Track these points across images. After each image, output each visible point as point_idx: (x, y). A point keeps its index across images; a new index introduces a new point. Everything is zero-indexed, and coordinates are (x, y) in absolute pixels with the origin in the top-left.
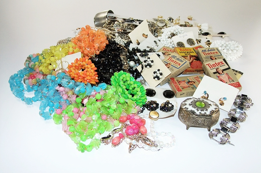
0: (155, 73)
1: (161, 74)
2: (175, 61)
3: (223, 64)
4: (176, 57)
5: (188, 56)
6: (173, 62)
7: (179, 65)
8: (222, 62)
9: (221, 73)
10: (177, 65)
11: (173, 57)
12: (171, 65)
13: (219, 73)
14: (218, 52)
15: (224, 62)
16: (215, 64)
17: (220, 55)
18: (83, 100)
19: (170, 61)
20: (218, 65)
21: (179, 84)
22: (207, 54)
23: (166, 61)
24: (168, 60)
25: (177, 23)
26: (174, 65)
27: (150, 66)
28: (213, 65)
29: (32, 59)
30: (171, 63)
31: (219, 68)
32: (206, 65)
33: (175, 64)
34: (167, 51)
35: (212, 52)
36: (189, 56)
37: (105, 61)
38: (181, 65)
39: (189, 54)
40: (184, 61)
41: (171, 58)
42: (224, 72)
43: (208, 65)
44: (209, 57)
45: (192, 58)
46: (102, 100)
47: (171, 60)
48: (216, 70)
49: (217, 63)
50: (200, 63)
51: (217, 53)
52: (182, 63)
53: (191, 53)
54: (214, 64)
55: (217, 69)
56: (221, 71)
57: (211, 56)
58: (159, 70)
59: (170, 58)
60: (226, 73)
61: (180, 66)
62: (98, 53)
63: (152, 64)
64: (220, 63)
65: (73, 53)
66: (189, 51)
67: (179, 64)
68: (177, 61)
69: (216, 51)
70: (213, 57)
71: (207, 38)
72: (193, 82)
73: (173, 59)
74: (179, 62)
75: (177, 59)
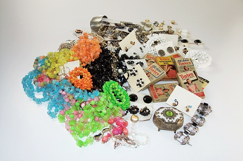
0: (138, 81)
1: (143, 83)
2: (155, 71)
3: (193, 75)
4: (156, 67)
5: (166, 65)
6: (153, 71)
7: (158, 75)
8: (192, 74)
9: (191, 84)
10: (156, 74)
11: (153, 67)
12: (152, 74)
13: (189, 84)
14: (191, 63)
15: (193, 74)
16: (187, 76)
17: (193, 65)
18: (81, 104)
19: (151, 70)
20: (189, 76)
21: (157, 92)
22: (182, 64)
23: (148, 70)
24: (150, 69)
25: (161, 29)
26: (154, 75)
27: (135, 75)
28: (184, 76)
29: (39, 61)
30: (151, 73)
31: (189, 79)
32: (179, 76)
33: (154, 73)
34: (150, 59)
35: (186, 62)
36: (167, 65)
37: (98, 69)
38: (159, 75)
39: (167, 63)
40: (162, 71)
41: (152, 68)
42: (193, 82)
43: (181, 75)
44: (183, 67)
45: (169, 67)
46: (96, 105)
47: (152, 70)
48: (187, 80)
49: (188, 74)
50: (176, 72)
51: (190, 63)
52: (160, 73)
53: (168, 62)
54: (186, 75)
55: (188, 80)
56: (190, 82)
57: (185, 66)
58: (141, 79)
59: (151, 67)
60: (194, 84)
61: (158, 76)
62: (93, 60)
63: (136, 73)
64: (190, 75)
65: (73, 60)
66: (168, 60)
67: (158, 73)
68: (157, 71)
69: (190, 61)
70: (186, 67)
71: (184, 46)
72: (167, 90)
73: (153, 69)
74: (158, 72)
75: (157, 69)
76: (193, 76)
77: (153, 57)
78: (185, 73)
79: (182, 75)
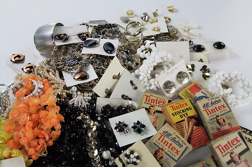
2: (171, 145)
3: (239, 141)
4: (170, 134)
5: (184, 120)
6: (166, 145)
7: (178, 154)
8: (236, 139)
9: (238, 161)
10: (173, 152)
11: (166, 134)
12: (166, 153)
13: (235, 162)
14: (225, 105)
15: (239, 138)
16: (228, 145)
17: (229, 110)
19: (162, 143)
20: (232, 145)
22: (211, 112)
23: (156, 143)
24: (159, 139)
25: (156, 29)
26: (169, 153)
27: (135, 164)
28: (224, 146)
30: (164, 149)
31: (233, 151)
33: (170, 150)
35: (217, 105)
36: (186, 119)
38: (180, 154)
39: (186, 115)
40: (183, 144)
41: (163, 137)
42: (241, 157)
43: (218, 147)
45: (190, 123)
47: (164, 142)
48: (230, 156)
49: (230, 141)
51: (223, 106)
52: (181, 150)
53: (188, 112)
54: (227, 143)
55: (232, 153)
56: (237, 157)
57: (217, 115)
59: (162, 135)
60: (244, 159)
61: (179, 156)
62: (51, 143)
63: (138, 161)
64: (234, 141)
66: (185, 108)
67: (177, 150)
68: (174, 145)
69: (222, 103)
70: (220, 117)
73: (166, 139)
74: (177, 147)
75: (173, 139)
76: (239, 143)
77: (157, 100)
78: (224, 140)
79: (220, 145)
